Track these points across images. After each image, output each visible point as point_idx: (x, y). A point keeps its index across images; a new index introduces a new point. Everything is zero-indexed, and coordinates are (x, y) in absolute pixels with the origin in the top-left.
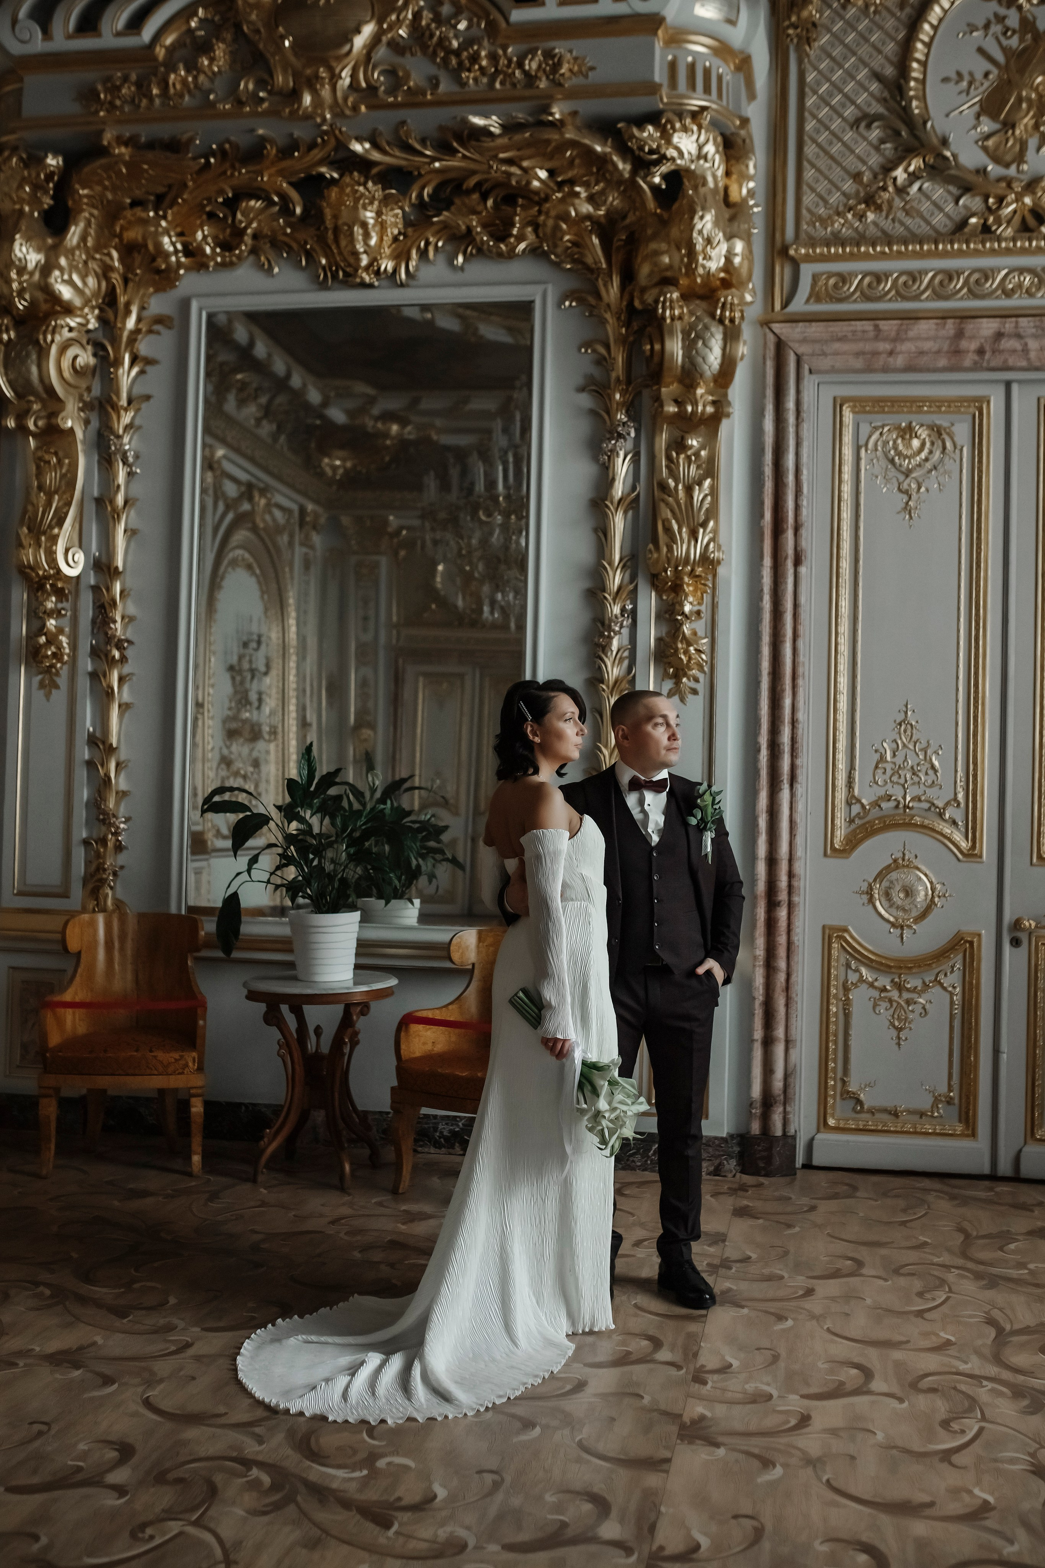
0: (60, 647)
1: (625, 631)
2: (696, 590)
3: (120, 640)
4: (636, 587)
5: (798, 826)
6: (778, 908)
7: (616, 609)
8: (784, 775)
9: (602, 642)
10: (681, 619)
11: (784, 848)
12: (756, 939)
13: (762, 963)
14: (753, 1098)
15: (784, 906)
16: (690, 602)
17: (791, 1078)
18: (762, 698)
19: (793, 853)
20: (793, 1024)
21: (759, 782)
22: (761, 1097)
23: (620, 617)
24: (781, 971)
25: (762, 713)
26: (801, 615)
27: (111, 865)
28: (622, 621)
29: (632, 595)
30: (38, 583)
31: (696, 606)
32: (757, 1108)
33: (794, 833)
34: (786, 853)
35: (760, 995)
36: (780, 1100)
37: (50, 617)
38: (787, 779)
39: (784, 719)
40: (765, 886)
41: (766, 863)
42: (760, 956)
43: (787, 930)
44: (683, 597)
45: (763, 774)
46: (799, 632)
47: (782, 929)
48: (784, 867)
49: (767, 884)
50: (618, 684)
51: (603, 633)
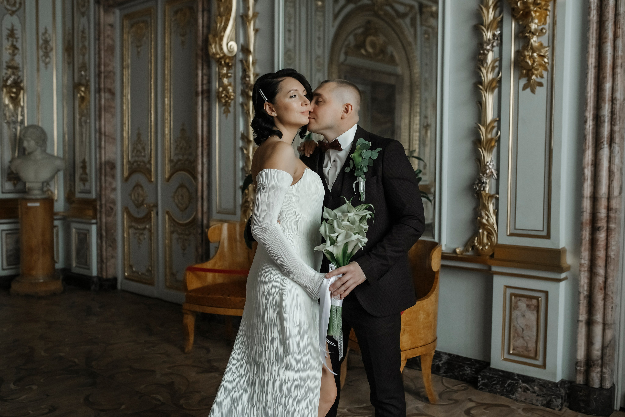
0: (228, 92)
1: (496, 49)
2: (541, 15)
4: (502, 19)
5: (615, 174)
6: (598, 232)
7: (489, 35)
8: (604, 138)
9: (482, 58)
10: (529, 36)
11: (603, 190)
12: (582, 252)
13: (586, 269)
14: (578, 359)
15: (603, 230)
16: (535, 23)
17: (607, 350)
18: (589, 84)
19: (610, 193)
20: (609, 313)
21: (586, 144)
22: (585, 359)
23: (492, 40)
24: (599, 276)
25: (589, 95)
26: (620, 21)
27: (251, 199)
28: (493, 43)
29: (499, 25)
30: (219, 61)
31: (540, 25)
32: (581, 367)
33: (611, 179)
34: (605, 194)
35: (584, 290)
36: (598, 363)
37: (224, 78)
38: (607, 141)
39: (605, 98)
40: (590, 216)
41: (590, 200)
42: (585, 264)
43: (605, 247)
44: (530, 20)
45: (589, 138)
46: (618, 34)
47: (601, 246)
48: (603, 203)
49: (591, 214)
50: (490, 83)
51: (480, 52)
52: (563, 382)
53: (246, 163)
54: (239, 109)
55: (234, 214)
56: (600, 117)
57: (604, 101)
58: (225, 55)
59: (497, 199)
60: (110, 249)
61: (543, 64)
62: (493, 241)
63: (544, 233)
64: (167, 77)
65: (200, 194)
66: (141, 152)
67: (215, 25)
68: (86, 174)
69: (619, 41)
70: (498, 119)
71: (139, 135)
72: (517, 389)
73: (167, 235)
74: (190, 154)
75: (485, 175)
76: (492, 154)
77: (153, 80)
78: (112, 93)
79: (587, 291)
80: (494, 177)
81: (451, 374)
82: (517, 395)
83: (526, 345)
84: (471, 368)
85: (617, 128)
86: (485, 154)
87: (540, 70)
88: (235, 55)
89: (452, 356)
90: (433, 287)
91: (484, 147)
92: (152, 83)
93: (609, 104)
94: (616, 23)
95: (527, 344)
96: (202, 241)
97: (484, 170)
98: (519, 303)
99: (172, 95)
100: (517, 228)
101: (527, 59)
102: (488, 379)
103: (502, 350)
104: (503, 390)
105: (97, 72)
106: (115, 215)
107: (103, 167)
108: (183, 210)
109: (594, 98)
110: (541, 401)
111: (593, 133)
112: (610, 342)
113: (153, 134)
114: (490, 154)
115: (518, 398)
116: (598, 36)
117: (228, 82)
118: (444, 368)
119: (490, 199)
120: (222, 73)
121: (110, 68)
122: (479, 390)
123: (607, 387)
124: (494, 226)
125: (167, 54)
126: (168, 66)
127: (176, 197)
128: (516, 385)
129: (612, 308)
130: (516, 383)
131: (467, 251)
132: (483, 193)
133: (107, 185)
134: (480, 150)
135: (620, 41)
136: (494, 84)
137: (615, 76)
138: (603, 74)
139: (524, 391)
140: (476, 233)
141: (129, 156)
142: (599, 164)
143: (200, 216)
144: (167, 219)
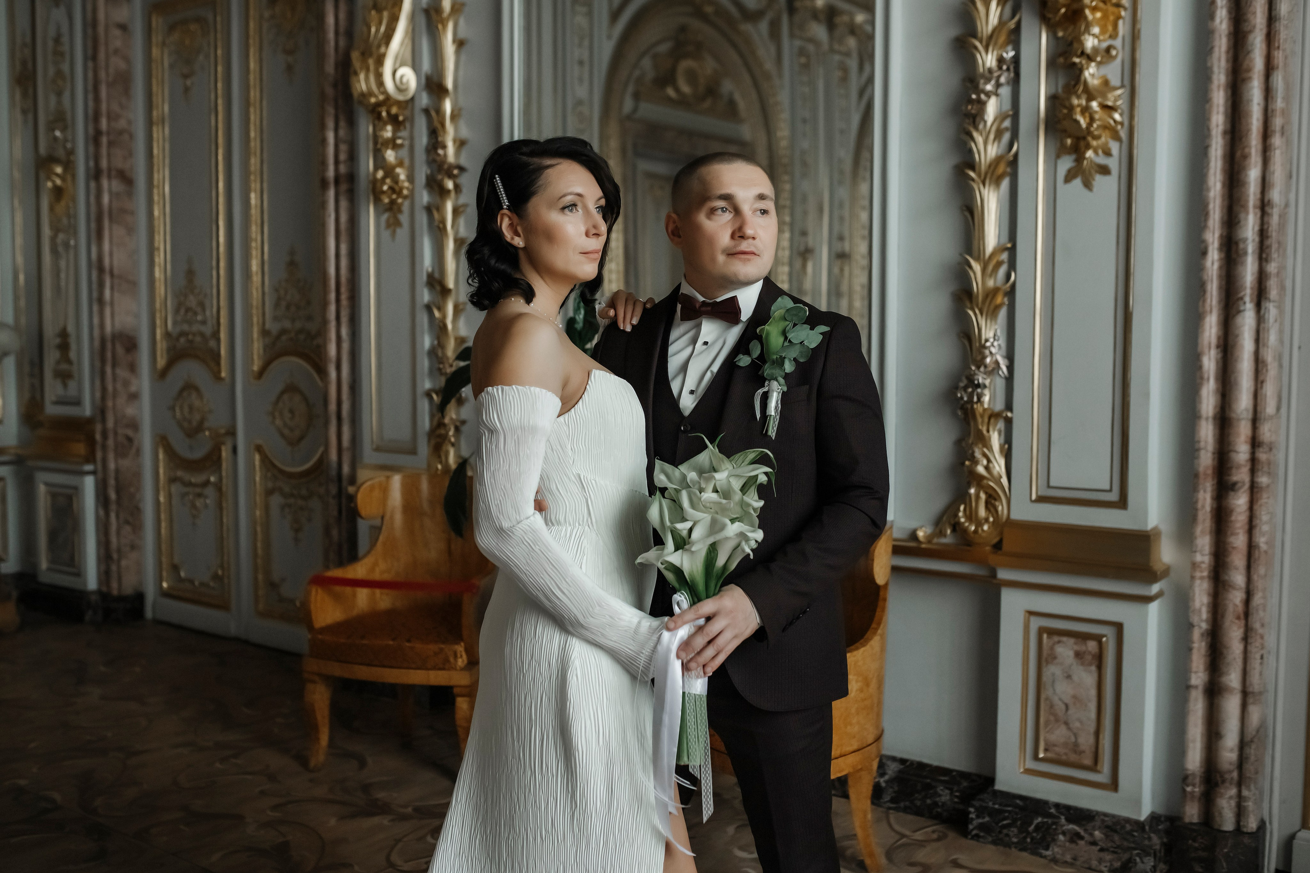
0: (396, 180)
1: (1005, 91)
2: (1105, 16)
3: (451, 167)
4: (1018, 24)
5: (1269, 367)
6: (1232, 493)
7: (989, 60)
8: (1245, 288)
9: (973, 112)
10: (1081, 63)
11: (1243, 402)
12: (1196, 538)
13: (1205, 574)
14: (1187, 770)
15: (1242, 490)
16: (1094, 35)
17: (1250, 748)
18: (1212, 171)
19: (1259, 408)
20: (1254, 669)
21: (1204, 301)
22: (1203, 770)
23: (996, 72)
24: (1234, 588)
25: (1212, 194)
26: (1279, 34)
27: (451, 419)
28: (999, 77)
29: (1013, 37)
30: (374, 111)
31: (1104, 40)
32: (1194, 785)
33: (1261, 378)
34: (1247, 410)
35: (1202, 621)
36: (1232, 779)
37: (387, 148)
38: (1251, 295)
39: (1247, 201)
40: (1214, 459)
41: (1215, 424)
42: (1203, 562)
43: (1247, 527)
44: (1083, 28)
45: (1212, 288)
46: (1276, 61)
47: (1238, 525)
48: (1243, 431)
49: (1216, 455)
50: (992, 168)
51: (970, 96)
52: (1154, 818)
53: (438, 338)
54: (422, 219)
55: (413, 452)
56: (1237, 244)
57: (1245, 207)
58: (388, 98)
59: (1009, 422)
60: (127, 529)
61: (1110, 124)
62: (1000, 513)
63: (1114, 496)
64: (255, 144)
65: (333, 407)
66: (196, 314)
67: (365, 29)
68: (69, 362)
69: (1278, 76)
70: (1009, 245)
71: (190, 274)
72: (1056, 837)
73: (258, 499)
74: (309, 318)
75: (982, 369)
76: (996, 323)
77: (220, 152)
78: (127, 179)
79: (1207, 621)
80: (1000, 373)
81: (907, 803)
82: (1056, 850)
83: (1073, 739)
84: (951, 790)
85: (1272, 268)
86: (982, 323)
87: (1103, 139)
88: (412, 99)
89: (908, 764)
90: (876, 619)
91: (980, 306)
92: (220, 158)
93: (1255, 214)
94: (1270, 37)
95: (1076, 738)
96: (340, 512)
97: (979, 358)
98: (1060, 650)
99: (265, 185)
100: (1052, 484)
101: (1076, 114)
102: (990, 815)
103: (1020, 751)
104: (1025, 838)
105: (91, 131)
106: (138, 452)
107: (109, 346)
108: (294, 443)
109: (1223, 200)
110: (1110, 861)
111: (1220, 277)
112: (1258, 731)
113: (222, 272)
114: (993, 322)
115: (1058, 856)
116: (1230, 65)
117: (396, 158)
118: (891, 790)
119: (992, 420)
120: (382, 137)
121: (122, 124)
122: (972, 838)
123: (1252, 828)
124: (1002, 480)
125: (254, 94)
126: (255, 121)
127: (277, 414)
128: (1054, 827)
129: (1262, 657)
130: (1054, 823)
131: (942, 534)
132: (978, 408)
133: (119, 386)
134: (971, 313)
135: (1280, 78)
136: (1001, 169)
137: (1268, 154)
138: (1244, 148)
139: (1072, 841)
140: (961, 496)
141: (167, 321)
142: (1234, 346)
143: (333, 456)
144: (257, 463)
